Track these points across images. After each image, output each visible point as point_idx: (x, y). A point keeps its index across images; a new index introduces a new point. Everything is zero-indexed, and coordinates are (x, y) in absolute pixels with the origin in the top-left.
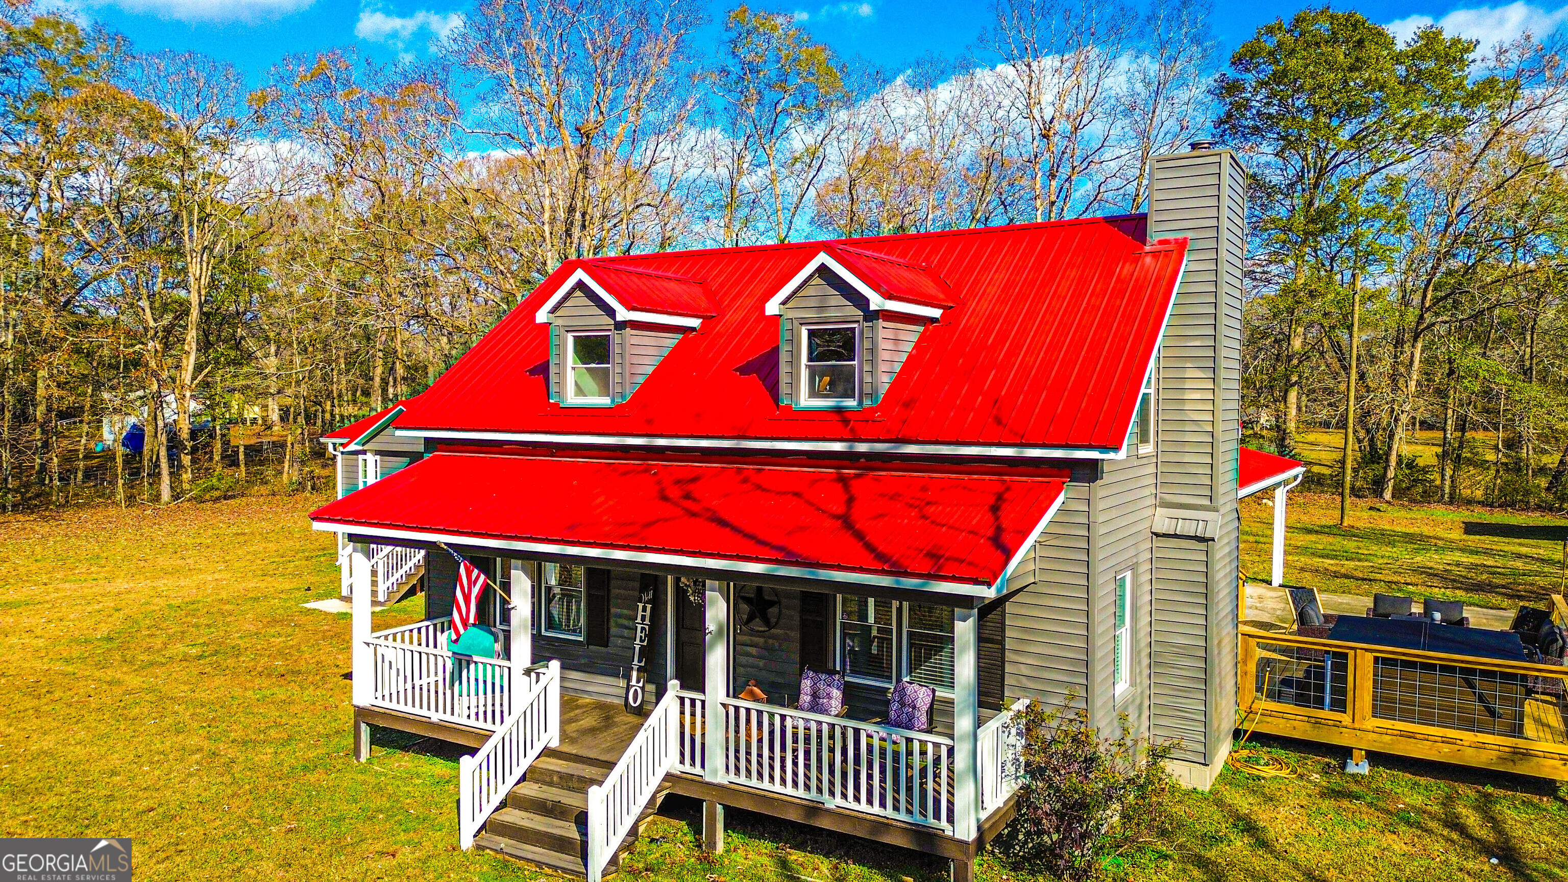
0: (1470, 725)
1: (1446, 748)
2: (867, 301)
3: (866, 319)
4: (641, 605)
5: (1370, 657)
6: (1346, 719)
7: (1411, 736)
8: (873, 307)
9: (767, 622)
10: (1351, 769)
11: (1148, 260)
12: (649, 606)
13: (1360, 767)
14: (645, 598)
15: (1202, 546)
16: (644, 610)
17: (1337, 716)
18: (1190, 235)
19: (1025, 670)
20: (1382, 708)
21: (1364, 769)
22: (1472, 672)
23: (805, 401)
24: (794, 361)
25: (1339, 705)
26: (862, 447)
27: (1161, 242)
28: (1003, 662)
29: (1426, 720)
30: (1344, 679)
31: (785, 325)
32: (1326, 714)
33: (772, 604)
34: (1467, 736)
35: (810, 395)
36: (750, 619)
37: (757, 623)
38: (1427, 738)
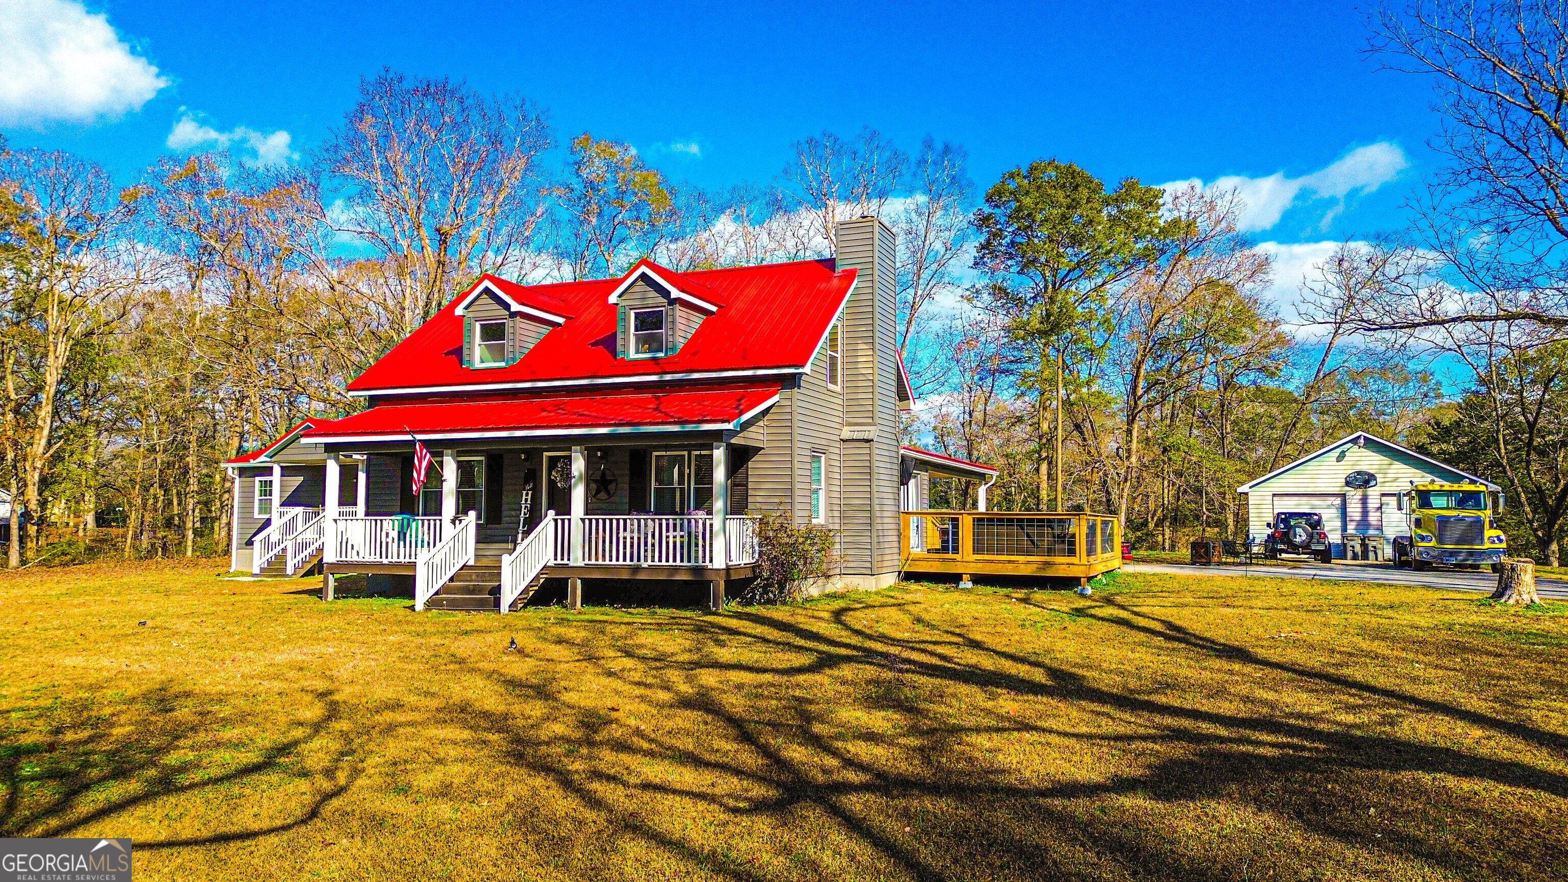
0: (1021, 552)
1: (1010, 566)
2: (669, 293)
3: (669, 304)
4: (525, 492)
5: (970, 518)
6: (958, 557)
7: (992, 561)
8: (673, 298)
9: (608, 493)
10: (962, 585)
11: (835, 279)
12: (531, 492)
13: (967, 584)
14: (528, 487)
15: (867, 445)
16: (528, 494)
17: (954, 556)
18: (858, 267)
19: (759, 499)
20: (977, 548)
21: (969, 585)
23: (633, 355)
24: (626, 331)
26: (668, 377)
27: (843, 271)
28: (747, 496)
29: (1000, 551)
30: (958, 534)
31: (620, 310)
32: (950, 556)
33: (611, 481)
34: (1021, 559)
35: (637, 352)
36: (598, 492)
37: (603, 495)
38: (1000, 562)
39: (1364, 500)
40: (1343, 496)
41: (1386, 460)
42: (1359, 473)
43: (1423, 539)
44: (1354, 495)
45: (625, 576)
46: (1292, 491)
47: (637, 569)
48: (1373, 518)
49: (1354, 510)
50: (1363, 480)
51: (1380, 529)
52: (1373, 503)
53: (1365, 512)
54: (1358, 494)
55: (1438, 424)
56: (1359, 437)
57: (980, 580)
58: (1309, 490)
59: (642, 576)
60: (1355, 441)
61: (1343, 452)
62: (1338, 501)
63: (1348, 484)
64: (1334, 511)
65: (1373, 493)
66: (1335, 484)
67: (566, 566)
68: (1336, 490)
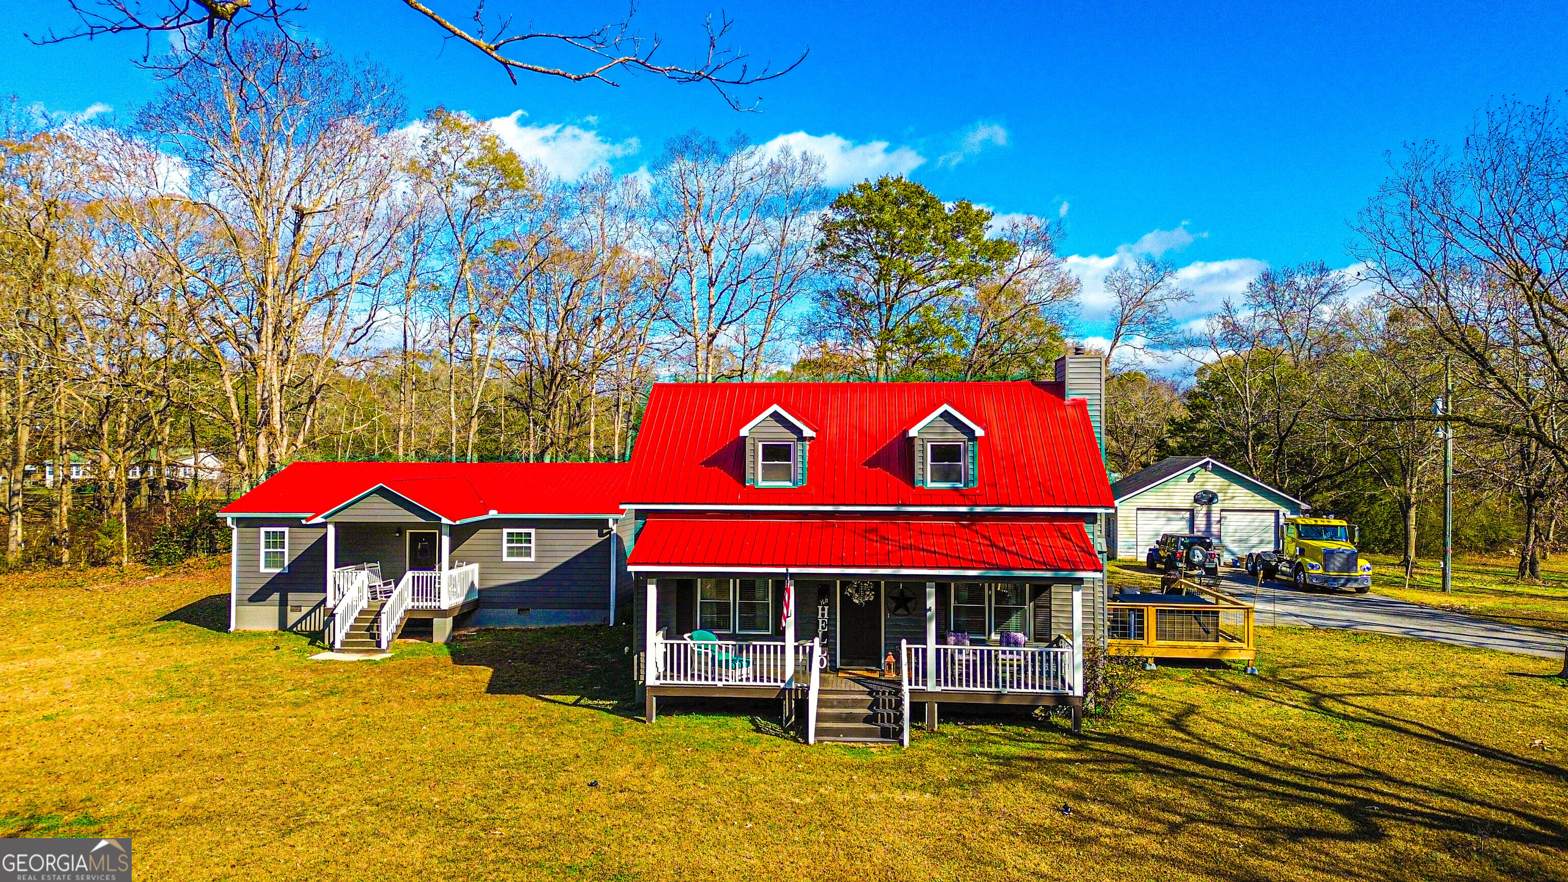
0: (1199, 638)
1: (1190, 651)
2: (973, 431)
3: (969, 440)
4: (820, 607)
5: (1154, 609)
6: (1144, 642)
7: (1175, 647)
8: (977, 435)
9: (907, 609)
10: (1148, 667)
11: (1070, 411)
12: (826, 608)
13: (1151, 666)
14: (823, 602)
16: (823, 609)
17: (1140, 642)
18: (1087, 397)
19: (1062, 620)
20: (1161, 635)
21: (1154, 667)
22: (1199, 612)
23: (930, 485)
24: (924, 463)
25: (1141, 636)
26: (979, 509)
27: (1073, 400)
28: (1050, 617)
29: (1181, 638)
30: (1142, 623)
31: (919, 442)
32: (1135, 641)
33: (910, 599)
34: (1198, 644)
35: (932, 481)
36: (896, 609)
37: (901, 611)
38: (1181, 647)
39: (1208, 515)
40: (1192, 511)
41: (1227, 482)
42: (1205, 492)
43: (1313, 567)
44: (1201, 510)
45: (988, 701)
46: (1153, 505)
47: (999, 695)
48: (1215, 528)
49: (1200, 522)
50: (1207, 498)
51: (1219, 537)
52: (1215, 517)
53: (1209, 524)
54: (1204, 509)
55: (1173, 420)
56: (1208, 463)
57: (1159, 661)
58: (1167, 505)
59: (1005, 702)
60: (1204, 467)
61: (1193, 474)
62: (1187, 515)
63: (1196, 500)
64: (1184, 523)
65: (1216, 508)
66: (1187, 503)
67: (922, 692)
68: (1187, 506)
